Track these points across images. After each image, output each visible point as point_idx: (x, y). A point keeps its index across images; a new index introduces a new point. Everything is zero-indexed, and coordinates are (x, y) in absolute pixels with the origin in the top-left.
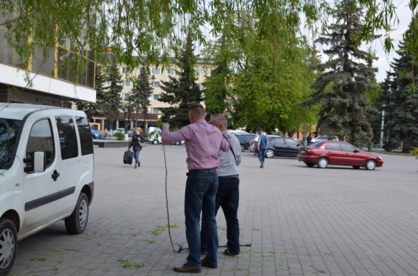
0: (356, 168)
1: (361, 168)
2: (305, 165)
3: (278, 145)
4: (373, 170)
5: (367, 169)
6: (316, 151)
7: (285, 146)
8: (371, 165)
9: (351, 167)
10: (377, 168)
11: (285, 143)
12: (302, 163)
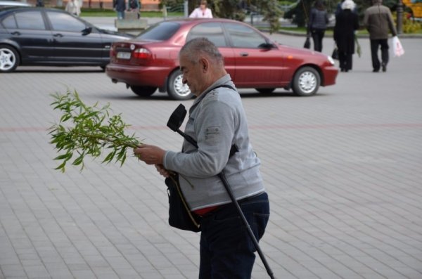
0: (266, 92)
1: (281, 90)
2: (130, 92)
3: (26, 34)
4: (314, 94)
5: (297, 93)
6: (160, 51)
7: (48, 35)
8: (307, 81)
9: (253, 90)
10: (322, 89)
11: (48, 26)
12: (122, 88)
